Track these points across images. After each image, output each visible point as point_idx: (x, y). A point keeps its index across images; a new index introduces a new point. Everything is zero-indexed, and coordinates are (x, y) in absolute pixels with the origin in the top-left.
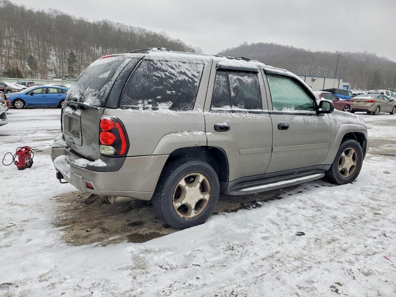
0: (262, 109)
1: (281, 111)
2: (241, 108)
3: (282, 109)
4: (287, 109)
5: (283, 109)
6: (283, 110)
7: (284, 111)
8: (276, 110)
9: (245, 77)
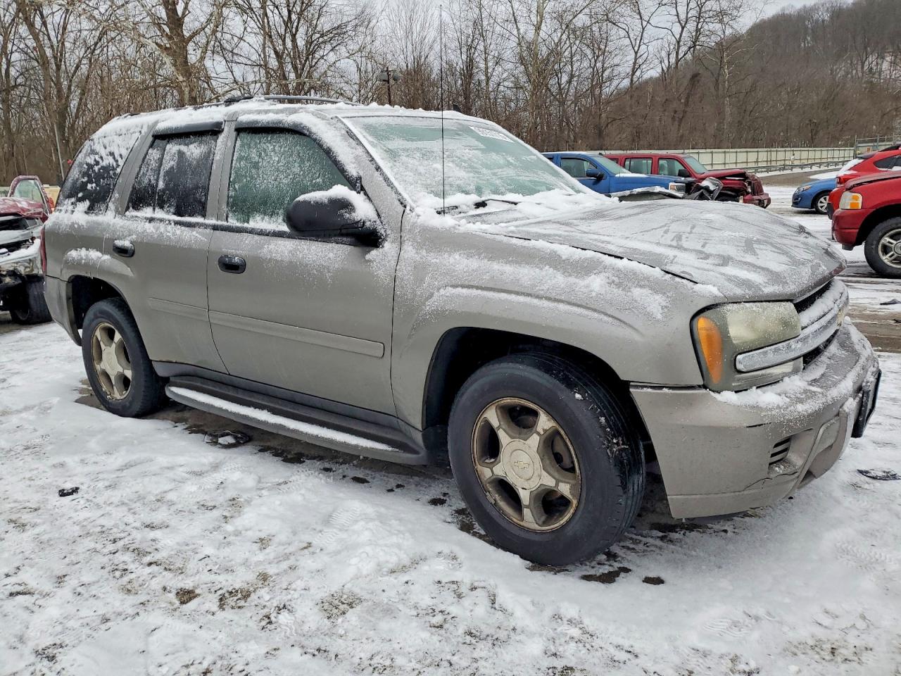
0: (204, 216)
1: (246, 225)
2: (168, 212)
3: (248, 220)
4: (263, 219)
5: (251, 219)
6: (251, 222)
7: (252, 224)
8: (235, 221)
9: (192, 146)
